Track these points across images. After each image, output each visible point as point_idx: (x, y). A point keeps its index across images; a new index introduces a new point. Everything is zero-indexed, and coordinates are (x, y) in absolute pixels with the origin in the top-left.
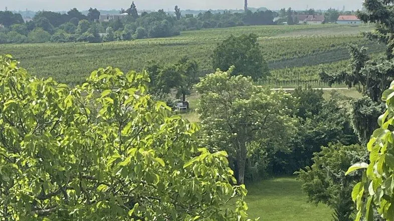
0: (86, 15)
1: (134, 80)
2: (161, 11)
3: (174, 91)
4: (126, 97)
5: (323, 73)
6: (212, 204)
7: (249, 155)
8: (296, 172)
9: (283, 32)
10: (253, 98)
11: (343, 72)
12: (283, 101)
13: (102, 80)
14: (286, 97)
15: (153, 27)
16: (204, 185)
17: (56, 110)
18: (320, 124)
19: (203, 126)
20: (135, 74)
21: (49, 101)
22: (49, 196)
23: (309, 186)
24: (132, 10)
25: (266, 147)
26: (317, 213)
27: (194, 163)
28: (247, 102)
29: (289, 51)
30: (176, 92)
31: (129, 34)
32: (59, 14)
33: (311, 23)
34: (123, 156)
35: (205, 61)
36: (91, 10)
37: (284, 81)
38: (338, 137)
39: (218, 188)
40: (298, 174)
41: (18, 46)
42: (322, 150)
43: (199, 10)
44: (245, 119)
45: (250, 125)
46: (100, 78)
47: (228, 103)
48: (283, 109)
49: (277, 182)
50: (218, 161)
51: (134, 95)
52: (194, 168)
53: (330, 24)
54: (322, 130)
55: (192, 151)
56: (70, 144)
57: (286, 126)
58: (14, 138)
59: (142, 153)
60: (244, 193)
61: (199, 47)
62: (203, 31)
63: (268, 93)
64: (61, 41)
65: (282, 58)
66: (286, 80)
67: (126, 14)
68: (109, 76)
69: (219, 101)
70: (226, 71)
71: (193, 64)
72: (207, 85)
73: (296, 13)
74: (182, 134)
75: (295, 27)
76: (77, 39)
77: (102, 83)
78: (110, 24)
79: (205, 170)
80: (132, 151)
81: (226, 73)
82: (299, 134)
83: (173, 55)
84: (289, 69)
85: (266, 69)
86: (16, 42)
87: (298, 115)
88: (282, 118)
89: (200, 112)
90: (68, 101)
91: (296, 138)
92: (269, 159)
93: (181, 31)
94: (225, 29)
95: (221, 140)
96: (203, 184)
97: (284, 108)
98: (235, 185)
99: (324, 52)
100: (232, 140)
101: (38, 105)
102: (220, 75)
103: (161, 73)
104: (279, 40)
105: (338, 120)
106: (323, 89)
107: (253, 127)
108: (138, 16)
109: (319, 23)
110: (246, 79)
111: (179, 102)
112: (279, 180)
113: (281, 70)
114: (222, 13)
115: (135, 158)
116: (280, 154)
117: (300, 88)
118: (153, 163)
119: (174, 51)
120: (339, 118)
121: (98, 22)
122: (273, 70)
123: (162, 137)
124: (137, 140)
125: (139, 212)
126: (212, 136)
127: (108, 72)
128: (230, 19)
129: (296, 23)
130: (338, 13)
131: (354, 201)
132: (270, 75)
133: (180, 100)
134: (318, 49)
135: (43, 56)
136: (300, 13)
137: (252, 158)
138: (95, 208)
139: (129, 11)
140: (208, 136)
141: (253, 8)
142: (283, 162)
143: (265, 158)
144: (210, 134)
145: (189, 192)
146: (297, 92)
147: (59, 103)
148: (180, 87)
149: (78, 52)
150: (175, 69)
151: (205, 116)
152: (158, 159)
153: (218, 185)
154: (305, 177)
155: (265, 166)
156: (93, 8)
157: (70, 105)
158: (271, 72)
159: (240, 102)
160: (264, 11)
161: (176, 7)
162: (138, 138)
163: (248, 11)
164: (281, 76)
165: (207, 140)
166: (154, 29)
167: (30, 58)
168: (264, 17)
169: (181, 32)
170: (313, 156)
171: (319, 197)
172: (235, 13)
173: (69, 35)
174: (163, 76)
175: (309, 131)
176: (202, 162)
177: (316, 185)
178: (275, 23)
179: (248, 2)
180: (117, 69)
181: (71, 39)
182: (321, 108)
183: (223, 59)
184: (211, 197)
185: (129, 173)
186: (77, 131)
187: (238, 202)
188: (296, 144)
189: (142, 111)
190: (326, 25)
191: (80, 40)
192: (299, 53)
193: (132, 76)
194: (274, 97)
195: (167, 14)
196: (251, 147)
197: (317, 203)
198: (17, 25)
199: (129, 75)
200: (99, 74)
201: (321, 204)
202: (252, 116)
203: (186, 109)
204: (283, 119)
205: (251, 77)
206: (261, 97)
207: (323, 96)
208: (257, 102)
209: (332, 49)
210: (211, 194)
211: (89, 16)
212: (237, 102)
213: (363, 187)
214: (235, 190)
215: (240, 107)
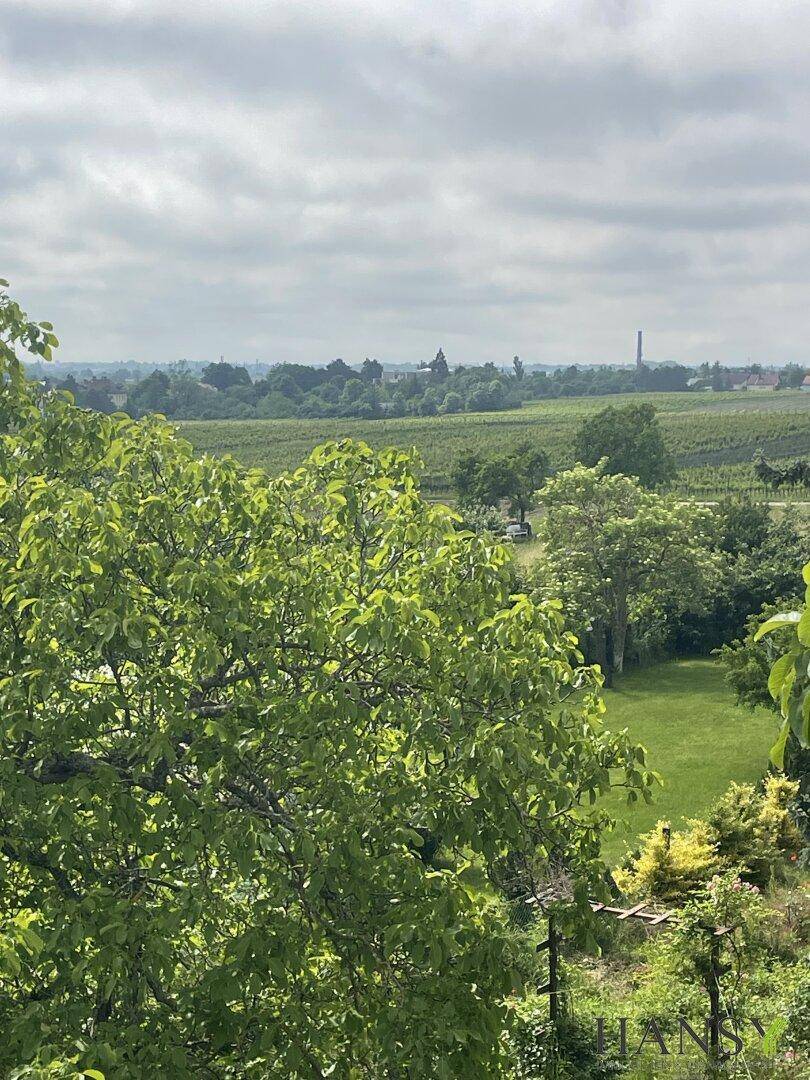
0: (359, 371)
1: (392, 463)
2: (490, 366)
3: (505, 504)
4: (373, 495)
5: (763, 465)
6: (534, 701)
7: (632, 618)
8: (714, 651)
9: (704, 404)
10: (642, 516)
11: (799, 464)
12: (696, 522)
13: (333, 463)
14: (701, 515)
15: (473, 394)
16: (518, 665)
17: (239, 516)
18: (764, 564)
19: (550, 565)
20: (395, 452)
21: (226, 498)
22: (233, 681)
23: (739, 675)
24: (440, 363)
25: (664, 604)
26: (754, 725)
27: (498, 623)
28: (630, 522)
29: (713, 437)
30: (509, 506)
31: (432, 404)
32: (312, 369)
33: (755, 389)
34: (363, 605)
35: (563, 454)
36: (367, 362)
37: (703, 490)
38: (795, 588)
39: (544, 671)
40: (719, 654)
41: (239, 423)
42: (763, 611)
43: (556, 364)
44: (626, 552)
45: (635, 564)
46: (329, 459)
47: (595, 523)
48: (696, 537)
49: (683, 668)
50: (545, 619)
51: (389, 491)
52: (497, 631)
53: (788, 391)
54: (765, 575)
55: (499, 599)
56: (261, 582)
57: (702, 568)
58: (156, 569)
59: (398, 601)
60: (598, 680)
61: (554, 427)
62: (563, 401)
63: (670, 508)
64: (314, 416)
65: (700, 448)
66: (706, 487)
67: (428, 370)
68: (346, 457)
69: (581, 520)
70: (592, 467)
71: (539, 456)
72: (559, 491)
73: (727, 370)
74: (480, 567)
75: (726, 395)
76: (343, 412)
77: (333, 469)
78: (400, 387)
79: (520, 637)
80: (378, 595)
81: (593, 470)
82: (725, 583)
83: (508, 441)
84: (712, 468)
85: (671, 468)
86: (236, 417)
87: (723, 548)
88: (693, 552)
89: (545, 538)
90: (260, 501)
91: (720, 589)
92: (669, 626)
93: (524, 399)
94: (601, 399)
95: (583, 589)
96: (516, 661)
97: (698, 535)
98: (581, 665)
99: (777, 439)
100: (603, 591)
101: (205, 506)
102: (583, 473)
103: (482, 472)
104: (696, 417)
105: (797, 559)
106: (770, 504)
107: (641, 568)
108: (448, 374)
109: (769, 389)
110: (629, 482)
111: (514, 523)
112: (685, 664)
113: (698, 471)
114: (596, 370)
115: (383, 608)
116: (689, 618)
117: (729, 500)
118: (418, 619)
119: (510, 435)
120: (799, 554)
121: (379, 383)
122: (682, 469)
123: (439, 569)
124: (393, 576)
125: (389, 713)
126: (566, 583)
127: (345, 449)
128: (612, 379)
129: (729, 388)
130: (802, 371)
131: (774, 698)
132: (676, 477)
133: (515, 520)
134: (765, 434)
135: (280, 441)
136: (736, 371)
137: (638, 624)
138: (306, 702)
139: (433, 365)
140: (558, 583)
141: (652, 362)
142: (695, 632)
143: (663, 625)
144: (563, 580)
145: (486, 677)
146: (721, 508)
147: (246, 504)
148: (516, 497)
149: (342, 435)
150: (508, 464)
151: (555, 546)
152: (428, 612)
153: (544, 665)
154: (731, 660)
155: (663, 638)
156: (372, 360)
157: (264, 506)
158: (680, 473)
159: (618, 522)
160: (672, 366)
161: (516, 358)
162: (397, 574)
163: (643, 368)
164: (697, 480)
165: (558, 589)
166: (478, 396)
167: (259, 444)
168: (672, 378)
169: (523, 403)
170: (747, 622)
171: (756, 697)
172: (620, 371)
173: (329, 405)
174: (485, 478)
175: (743, 577)
176: (515, 620)
177: (751, 674)
178: (690, 389)
179: (643, 352)
180: (361, 444)
181: (332, 413)
182: (767, 536)
183: (593, 449)
184: (531, 688)
185: (370, 638)
186: (276, 557)
187: (588, 698)
188: (719, 600)
189: (401, 521)
190: (782, 392)
191: (347, 415)
192: (732, 440)
193: (390, 456)
194: (680, 515)
195: (500, 371)
196: (637, 606)
197: (753, 706)
198: (238, 387)
199: (384, 455)
200: (328, 451)
201: (759, 708)
202: (640, 548)
203: (526, 536)
204: (695, 555)
205: (638, 478)
206: (655, 514)
207: (771, 515)
208: (649, 522)
209: (791, 433)
210: (530, 682)
211: (363, 372)
212: (614, 522)
213: (793, 666)
214: (581, 675)
215: (618, 532)
